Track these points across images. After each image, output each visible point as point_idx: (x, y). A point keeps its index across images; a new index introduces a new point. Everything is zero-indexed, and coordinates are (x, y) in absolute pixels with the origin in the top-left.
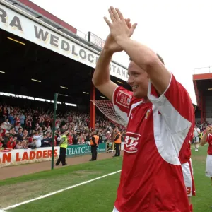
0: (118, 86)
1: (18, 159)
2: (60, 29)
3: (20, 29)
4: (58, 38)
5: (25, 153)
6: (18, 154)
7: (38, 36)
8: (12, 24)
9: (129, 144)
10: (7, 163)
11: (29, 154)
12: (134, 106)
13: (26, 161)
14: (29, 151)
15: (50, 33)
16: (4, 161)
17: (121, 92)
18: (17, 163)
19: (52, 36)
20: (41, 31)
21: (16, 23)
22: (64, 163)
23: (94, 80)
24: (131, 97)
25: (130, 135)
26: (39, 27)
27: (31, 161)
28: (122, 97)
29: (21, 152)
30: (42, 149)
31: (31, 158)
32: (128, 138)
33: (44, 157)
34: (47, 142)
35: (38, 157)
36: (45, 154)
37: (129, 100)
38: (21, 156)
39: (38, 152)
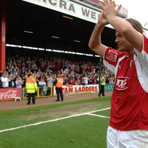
0: (107, 47)
1: (76, 91)
2: (94, 6)
3: (74, 11)
4: (95, 13)
5: (80, 88)
6: (76, 88)
7: (84, 14)
8: (70, 9)
9: (120, 84)
10: (71, 93)
11: (81, 88)
12: (120, 60)
13: (80, 93)
14: (82, 86)
15: (91, 10)
16: (69, 92)
17: (110, 51)
18: (76, 93)
19: (92, 12)
20: (86, 10)
21: (72, 8)
22: (103, 95)
23: (90, 45)
24: (117, 54)
25: (120, 79)
26: (84, 8)
27: (83, 93)
28: (111, 54)
29: (78, 87)
30: (89, 86)
31: (83, 91)
32: (119, 81)
33: (90, 91)
34: (91, 81)
35: (87, 91)
36: (90, 89)
37: (116, 56)
38: (78, 89)
39: (87, 87)
